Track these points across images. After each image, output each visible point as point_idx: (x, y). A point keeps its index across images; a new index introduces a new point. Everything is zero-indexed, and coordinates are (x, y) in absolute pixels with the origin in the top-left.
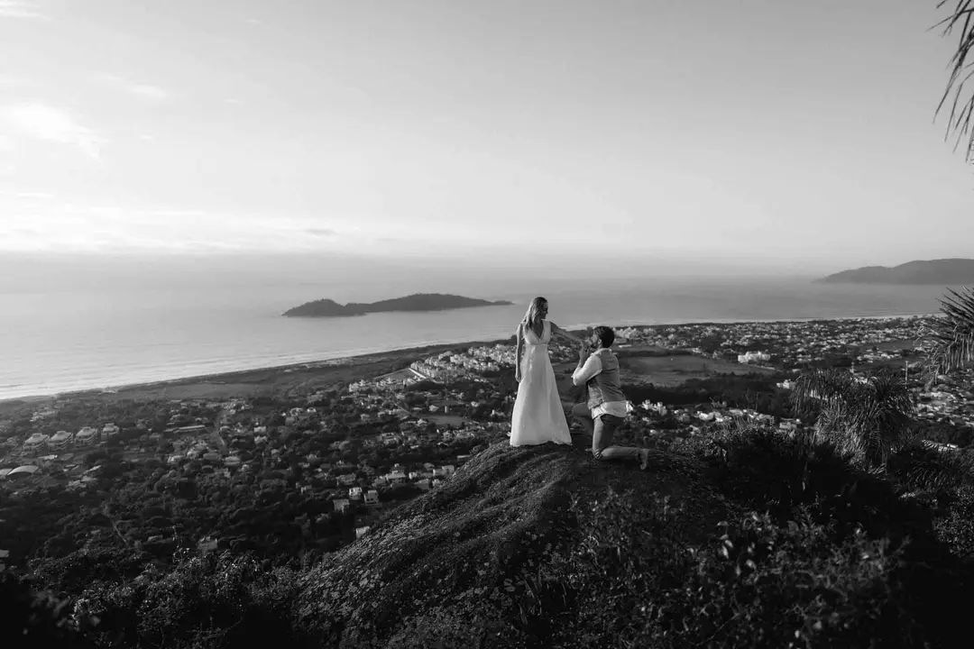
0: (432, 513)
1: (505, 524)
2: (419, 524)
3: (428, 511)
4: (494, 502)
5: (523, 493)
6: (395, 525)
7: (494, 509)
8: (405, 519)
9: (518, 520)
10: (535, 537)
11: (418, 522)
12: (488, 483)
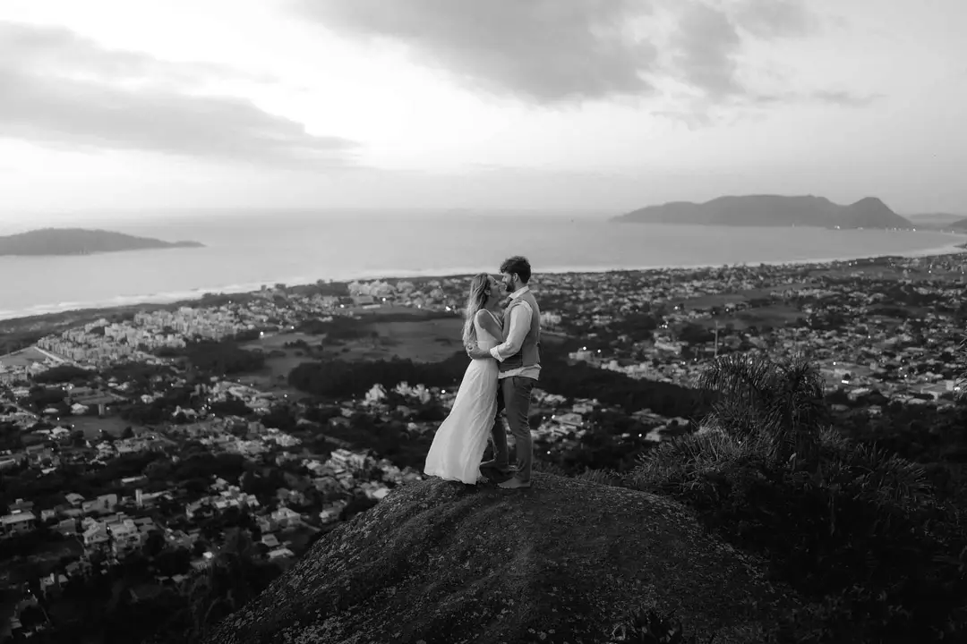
0: (354, 612)
1: (489, 620)
2: (339, 632)
3: (346, 610)
4: (450, 587)
5: (486, 570)
6: (294, 636)
7: (459, 598)
8: (309, 625)
9: (504, 612)
10: (543, 636)
11: (335, 628)
12: (423, 556)
